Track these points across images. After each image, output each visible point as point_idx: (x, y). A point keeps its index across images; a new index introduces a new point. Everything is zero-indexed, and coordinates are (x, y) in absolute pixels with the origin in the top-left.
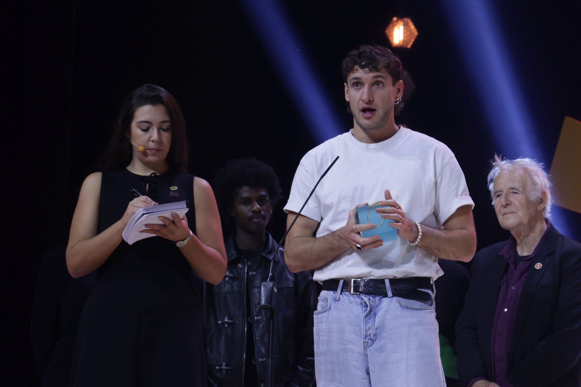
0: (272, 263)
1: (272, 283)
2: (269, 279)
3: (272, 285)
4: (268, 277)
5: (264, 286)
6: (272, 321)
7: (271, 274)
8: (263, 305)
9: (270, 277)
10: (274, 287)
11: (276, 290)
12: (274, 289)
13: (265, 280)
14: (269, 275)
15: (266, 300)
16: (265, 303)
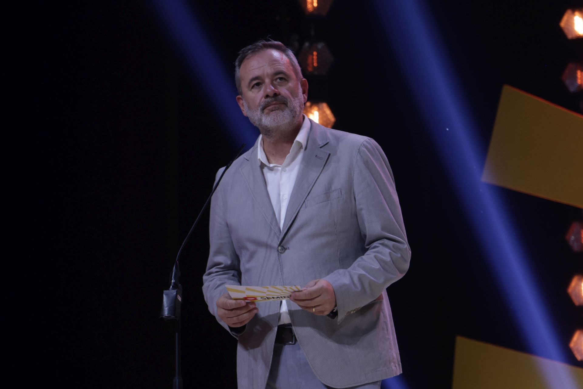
0: (174, 268)
1: (176, 290)
2: (171, 286)
3: (175, 293)
4: (170, 285)
5: (166, 295)
7: (174, 281)
8: (166, 316)
9: (172, 284)
10: (178, 295)
11: (180, 299)
12: (178, 298)
13: (168, 288)
14: (171, 282)
15: (169, 310)
16: (168, 313)
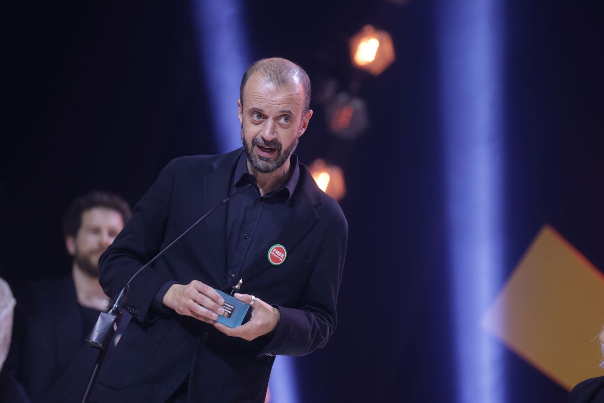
0: (122, 291)
1: (115, 317)
2: (111, 311)
3: (113, 320)
5: (103, 318)
6: (97, 365)
7: (117, 306)
8: (93, 342)
9: (113, 308)
10: (115, 323)
11: (115, 328)
12: (114, 326)
14: (113, 306)
15: (99, 336)
16: (97, 339)
